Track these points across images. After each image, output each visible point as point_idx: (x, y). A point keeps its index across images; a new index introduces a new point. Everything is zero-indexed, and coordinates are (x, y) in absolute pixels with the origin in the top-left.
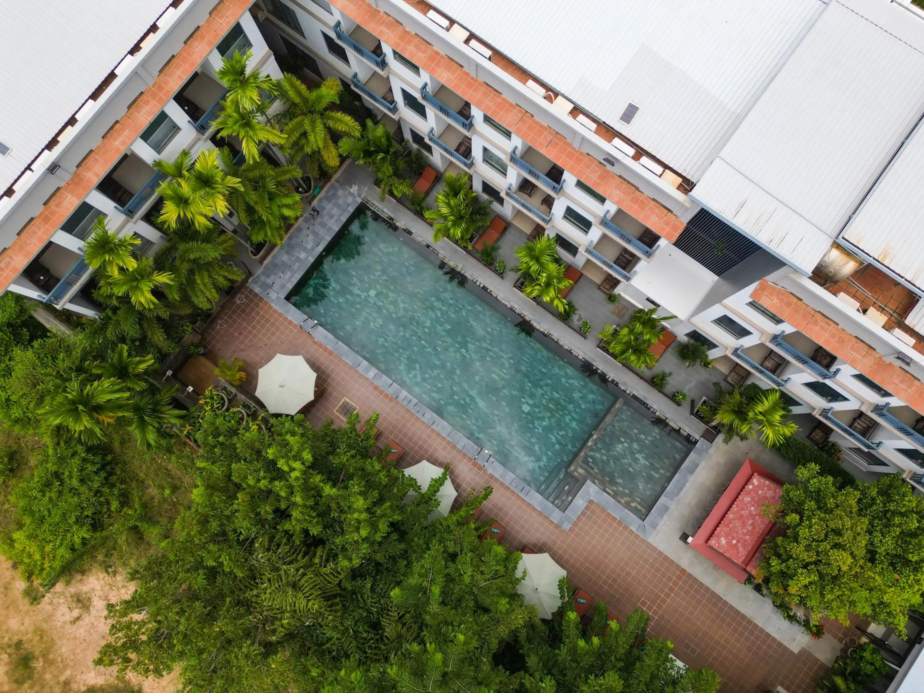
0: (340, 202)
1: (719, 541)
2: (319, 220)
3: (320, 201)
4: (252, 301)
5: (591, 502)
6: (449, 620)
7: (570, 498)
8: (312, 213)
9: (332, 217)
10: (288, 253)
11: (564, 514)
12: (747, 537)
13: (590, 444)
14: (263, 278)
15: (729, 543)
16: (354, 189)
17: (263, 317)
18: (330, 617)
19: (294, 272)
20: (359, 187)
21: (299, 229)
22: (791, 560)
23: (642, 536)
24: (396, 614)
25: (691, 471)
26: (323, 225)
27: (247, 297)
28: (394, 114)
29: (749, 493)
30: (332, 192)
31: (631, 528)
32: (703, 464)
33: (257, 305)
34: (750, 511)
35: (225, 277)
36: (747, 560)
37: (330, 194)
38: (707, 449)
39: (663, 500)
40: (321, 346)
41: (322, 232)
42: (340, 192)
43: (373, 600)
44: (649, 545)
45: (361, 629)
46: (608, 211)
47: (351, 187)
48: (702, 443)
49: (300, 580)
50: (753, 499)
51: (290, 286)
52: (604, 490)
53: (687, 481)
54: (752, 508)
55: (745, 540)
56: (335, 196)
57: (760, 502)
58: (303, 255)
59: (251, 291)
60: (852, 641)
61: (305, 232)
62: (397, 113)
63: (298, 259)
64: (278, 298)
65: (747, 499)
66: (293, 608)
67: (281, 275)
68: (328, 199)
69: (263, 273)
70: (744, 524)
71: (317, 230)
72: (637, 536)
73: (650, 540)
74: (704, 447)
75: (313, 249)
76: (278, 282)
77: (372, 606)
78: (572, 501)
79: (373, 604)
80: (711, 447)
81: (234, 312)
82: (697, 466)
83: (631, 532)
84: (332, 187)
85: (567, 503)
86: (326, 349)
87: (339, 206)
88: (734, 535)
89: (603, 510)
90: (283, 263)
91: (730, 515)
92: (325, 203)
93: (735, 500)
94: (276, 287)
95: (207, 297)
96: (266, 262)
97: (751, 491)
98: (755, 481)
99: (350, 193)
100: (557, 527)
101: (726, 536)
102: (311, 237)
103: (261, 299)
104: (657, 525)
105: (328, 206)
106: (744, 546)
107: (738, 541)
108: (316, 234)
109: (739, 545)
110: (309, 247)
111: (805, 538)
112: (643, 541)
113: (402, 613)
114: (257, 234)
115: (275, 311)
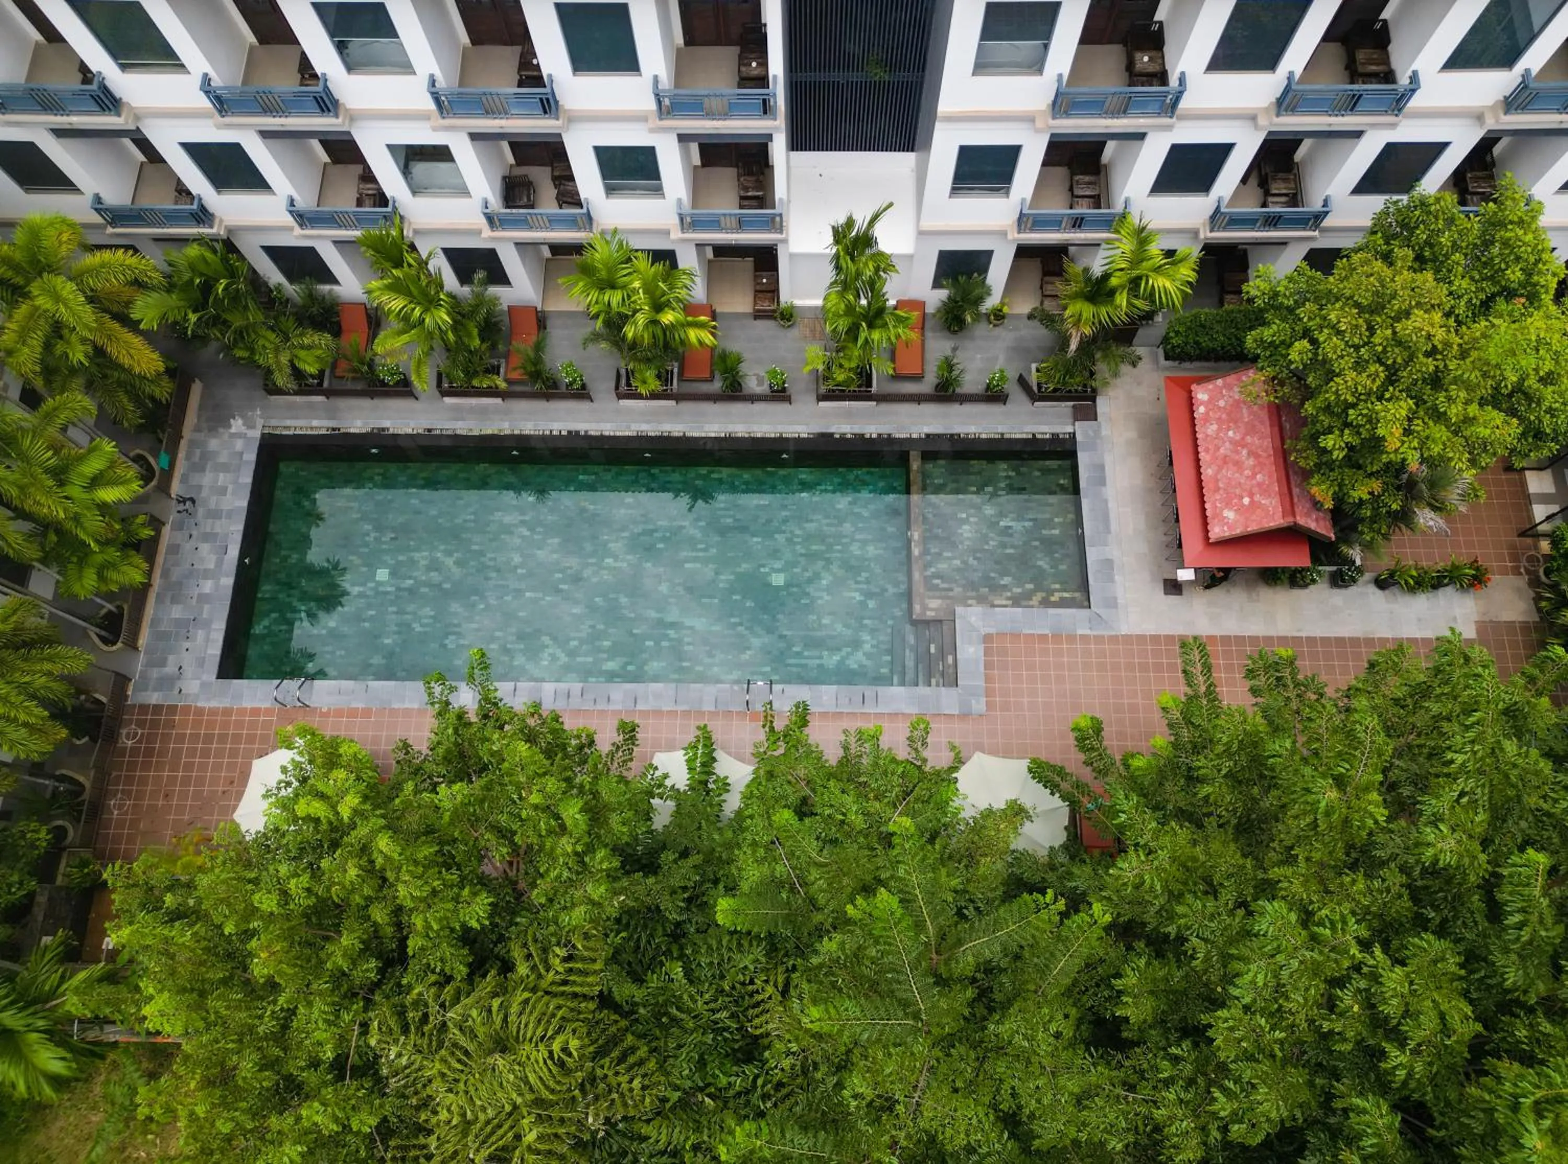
0: (223, 458)
1: (1223, 521)
2: (201, 511)
3: (184, 479)
4: (155, 724)
5: (987, 638)
6: (868, 878)
7: (950, 659)
8: (181, 507)
9: (223, 491)
10: (175, 600)
11: (959, 690)
12: (1259, 477)
13: (916, 551)
14: (155, 673)
15: (1240, 509)
16: (237, 425)
17: (195, 737)
18: (636, 1083)
19: (207, 625)
20: (242, 417)
21: (174, 549)
22: (1351, 411)
23: (1106, 633)
24: (770, 989)
25: (1102, 481)
26: (215, 514)
27: (141, 724)
28: (211, 227)
29: (1206, 419)
30: (198, 452)
31: (1079, 632)
32: (1108, 460)
33: (171, 724)
34: (1232, 441)
35: (49, 674)
36: (1288, 507)
37: (196, 459)
38: (1097, 432)
39: (1092, 555)
40: (339, 713)
41: (220, 526)
42: (213, 444)
43: (707, 996)
44: (1128, 639)
45: (723, 1081)
46: (656, 78)
47: (230, 426)
48: (1082, 430)
49: (505, 1020)
50: (1219, 420)
51: (215, 650)
52: (993, 606)
53: (1106, 501)
54: (1231, 433)
55: (1259, 485)
56: (206, 456)
57: (1231, 417)
58: (207, 587)
59: (144, 708)
60: (1531, 559)
61: (188, 546)
62: (217, 222)
63: (203, 598)
64: (204, 685)
65: (1212, 429)
66: (529, 1097)
67: (187, 644)
68: (199, 468)
69: (150, 664)
70: (1238, 464)
71: (208, 530)
72: (1099, 639)
73: (1124, 630)
74: (1091, 433)
75: (219, 563)
76: (188, 661)
77: (713, 1011)
78: (955, 660)
79: (712, 1005)
80: (1099, 426)
81: (132, 766)
82: (1102, 468)
83: (1083, 637)
84: (192, 444)
85: (951, 670)
86: (353, 713)
87: (225, 468)
88: (1238, 491)
89: (1016, 636)
90: (178, 623)
91: (1208, 472)
92: (195, 479)
93: (1196, 446)
94: (188, 671)
95: (26, 725)
96: (142, 642)
97: (1207, 413)
98: (1201, 395)
99: (234, 436)
100: (964, 716)
101: (1228, 505)
102: (205, 548)
103: (172, 709)
104: (1115, 598)
105: (207, 479)
106: (1265, 492)
107: (1251, 495)
108: (208, 537)
109: (1257, 498)
110: (212, 566)
111: (1342, 357)
112: (1114, 639)
113: (781, 979)
114: (80, 578)
115: (213, 712)
